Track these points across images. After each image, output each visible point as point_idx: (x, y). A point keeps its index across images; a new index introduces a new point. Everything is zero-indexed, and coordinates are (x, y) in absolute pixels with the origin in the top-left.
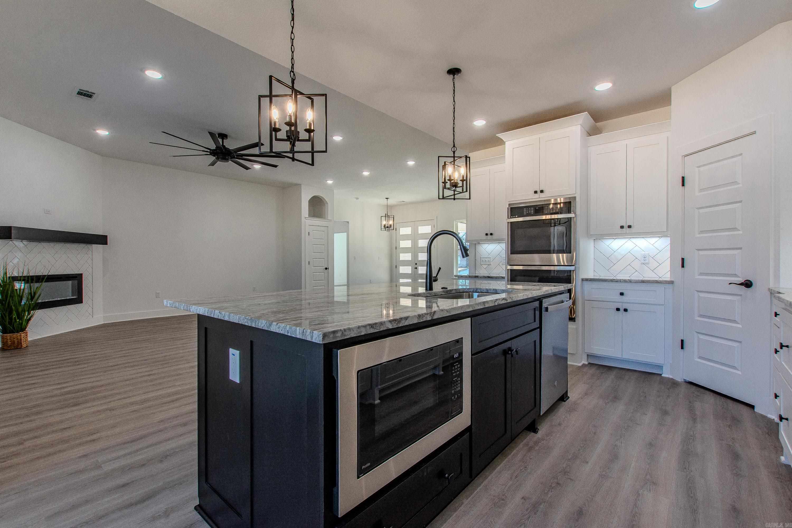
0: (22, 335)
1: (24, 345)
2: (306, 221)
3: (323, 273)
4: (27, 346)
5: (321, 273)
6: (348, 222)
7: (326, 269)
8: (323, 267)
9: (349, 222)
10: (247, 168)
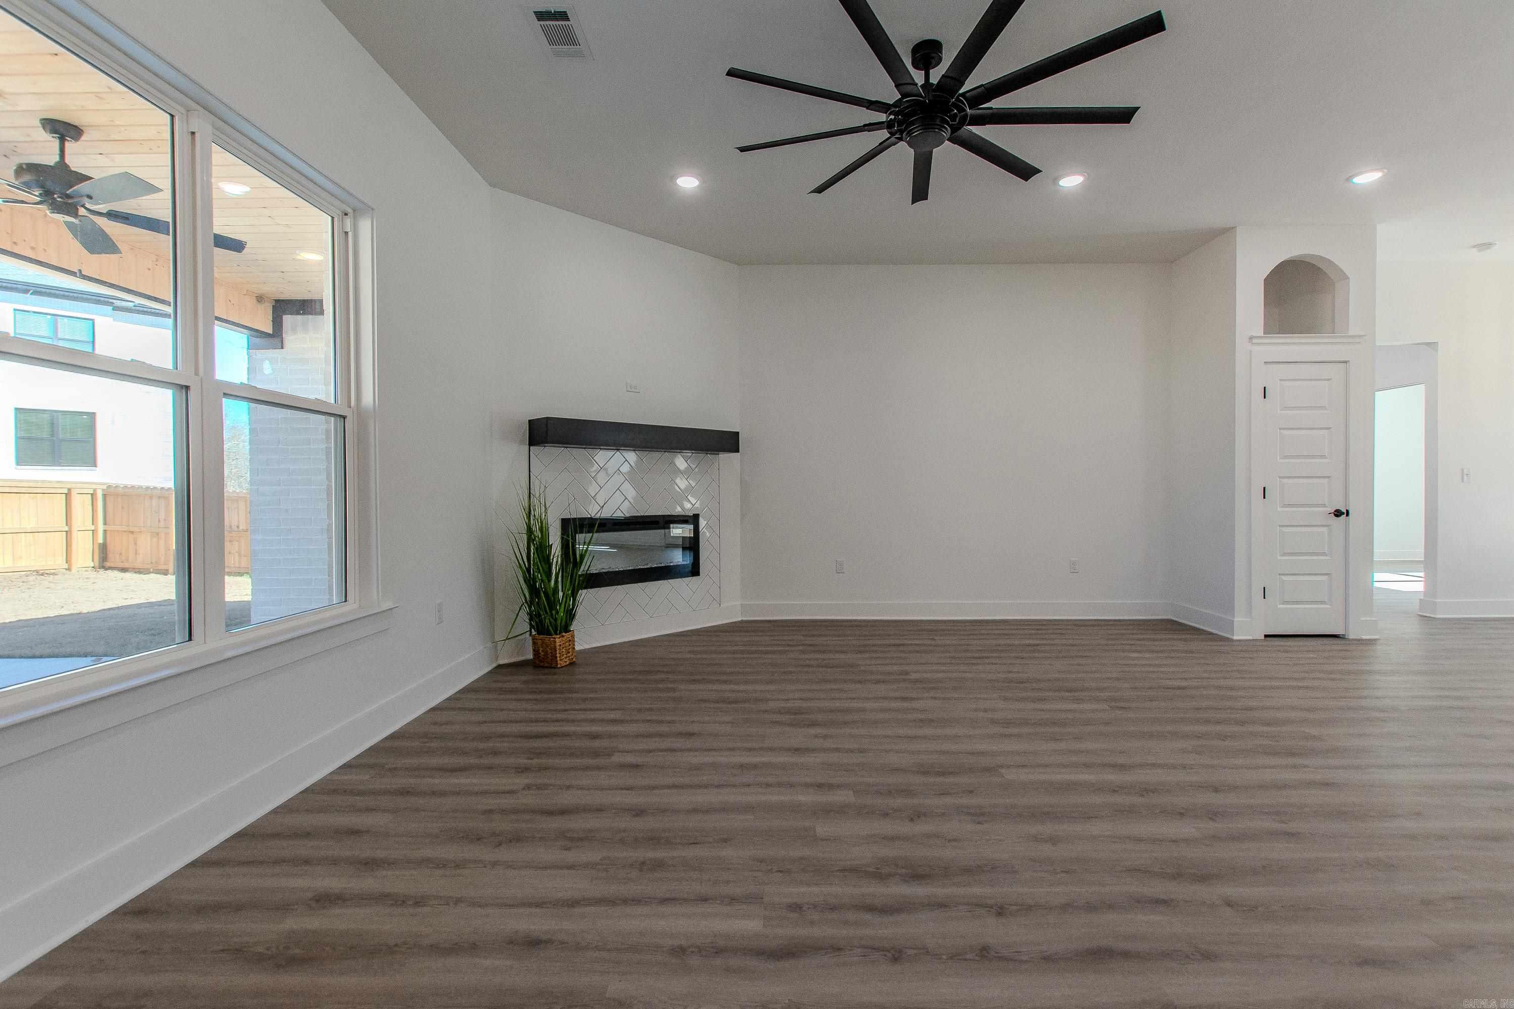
0: (557, 640)
1: (562, 661)
2: (1256, 348)
3: (1325, 529)
4: (572, 664)
5: (1315, 529)
6: (1432, 345)
7: (1338, 513)
8: (1324, 505)
9: (1435, 343)
10: (1025, 171)
